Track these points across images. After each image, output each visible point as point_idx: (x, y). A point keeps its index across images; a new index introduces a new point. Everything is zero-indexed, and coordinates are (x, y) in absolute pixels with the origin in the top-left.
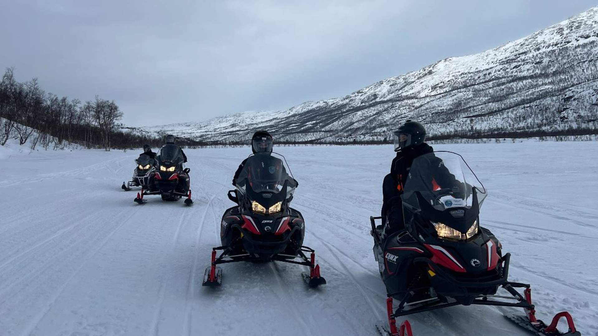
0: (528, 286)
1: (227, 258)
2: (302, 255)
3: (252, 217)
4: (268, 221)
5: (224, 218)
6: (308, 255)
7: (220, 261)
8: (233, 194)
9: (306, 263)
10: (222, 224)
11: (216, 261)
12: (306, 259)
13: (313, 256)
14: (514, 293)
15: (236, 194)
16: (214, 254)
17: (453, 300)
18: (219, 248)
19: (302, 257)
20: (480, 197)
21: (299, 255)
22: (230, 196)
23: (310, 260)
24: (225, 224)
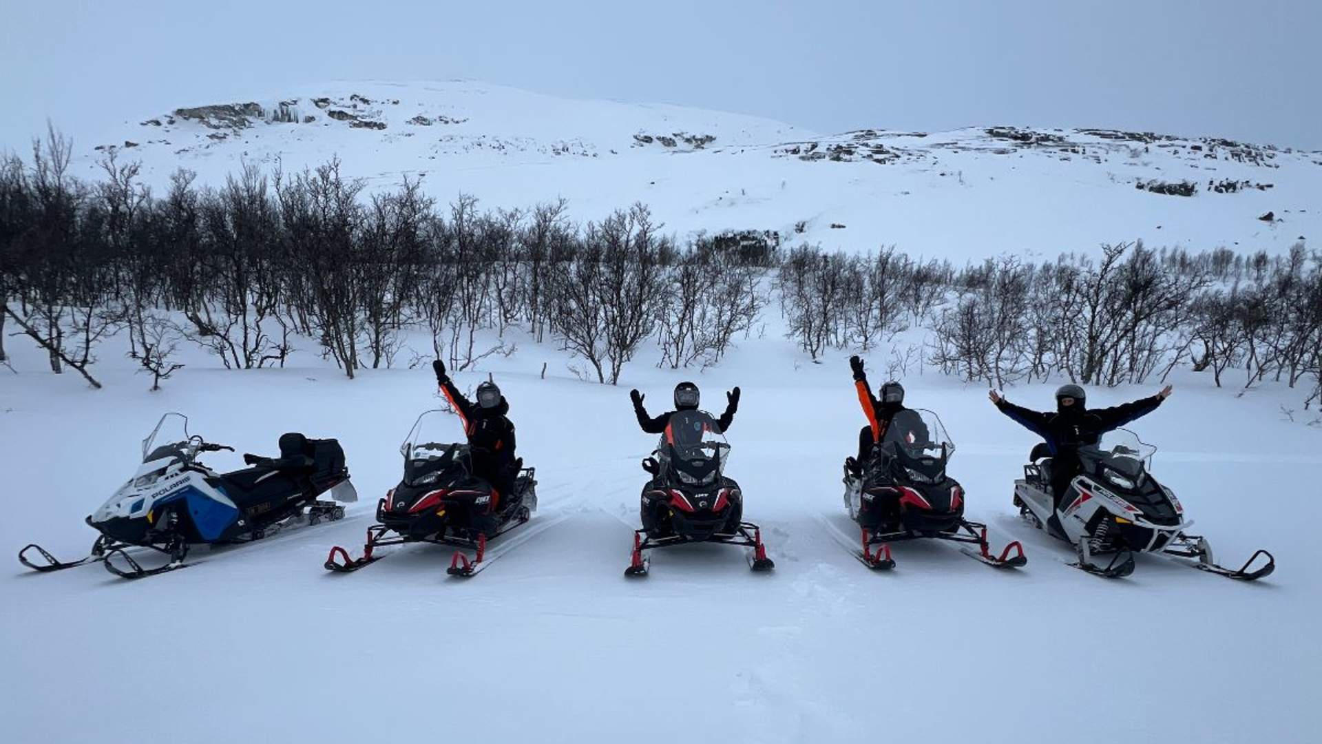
0: (984, 526)
1: (652, 542)
2: (744, 534)
3: (682, 491)
4: (702, 495)
5: (643, 494)
6: (752, 532)
7: (645, 546)
8: (648, 463)
9: (750, 543)
10: (642, 502)
11: (640, 547)
12: (749, 538)
13: (757, 534)
14: (972, 532)
15: (651, 463)
16: (638, 537)
17: (920, 534)
18: (641, 531)
19: (743, 536)
20: (948, 451)
21: (738, 533)
22: (644, 465)
23: (754, 539)
24: (646, 500)
